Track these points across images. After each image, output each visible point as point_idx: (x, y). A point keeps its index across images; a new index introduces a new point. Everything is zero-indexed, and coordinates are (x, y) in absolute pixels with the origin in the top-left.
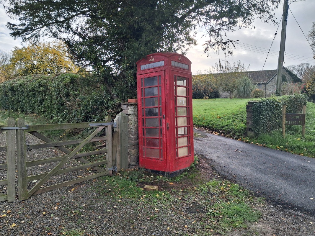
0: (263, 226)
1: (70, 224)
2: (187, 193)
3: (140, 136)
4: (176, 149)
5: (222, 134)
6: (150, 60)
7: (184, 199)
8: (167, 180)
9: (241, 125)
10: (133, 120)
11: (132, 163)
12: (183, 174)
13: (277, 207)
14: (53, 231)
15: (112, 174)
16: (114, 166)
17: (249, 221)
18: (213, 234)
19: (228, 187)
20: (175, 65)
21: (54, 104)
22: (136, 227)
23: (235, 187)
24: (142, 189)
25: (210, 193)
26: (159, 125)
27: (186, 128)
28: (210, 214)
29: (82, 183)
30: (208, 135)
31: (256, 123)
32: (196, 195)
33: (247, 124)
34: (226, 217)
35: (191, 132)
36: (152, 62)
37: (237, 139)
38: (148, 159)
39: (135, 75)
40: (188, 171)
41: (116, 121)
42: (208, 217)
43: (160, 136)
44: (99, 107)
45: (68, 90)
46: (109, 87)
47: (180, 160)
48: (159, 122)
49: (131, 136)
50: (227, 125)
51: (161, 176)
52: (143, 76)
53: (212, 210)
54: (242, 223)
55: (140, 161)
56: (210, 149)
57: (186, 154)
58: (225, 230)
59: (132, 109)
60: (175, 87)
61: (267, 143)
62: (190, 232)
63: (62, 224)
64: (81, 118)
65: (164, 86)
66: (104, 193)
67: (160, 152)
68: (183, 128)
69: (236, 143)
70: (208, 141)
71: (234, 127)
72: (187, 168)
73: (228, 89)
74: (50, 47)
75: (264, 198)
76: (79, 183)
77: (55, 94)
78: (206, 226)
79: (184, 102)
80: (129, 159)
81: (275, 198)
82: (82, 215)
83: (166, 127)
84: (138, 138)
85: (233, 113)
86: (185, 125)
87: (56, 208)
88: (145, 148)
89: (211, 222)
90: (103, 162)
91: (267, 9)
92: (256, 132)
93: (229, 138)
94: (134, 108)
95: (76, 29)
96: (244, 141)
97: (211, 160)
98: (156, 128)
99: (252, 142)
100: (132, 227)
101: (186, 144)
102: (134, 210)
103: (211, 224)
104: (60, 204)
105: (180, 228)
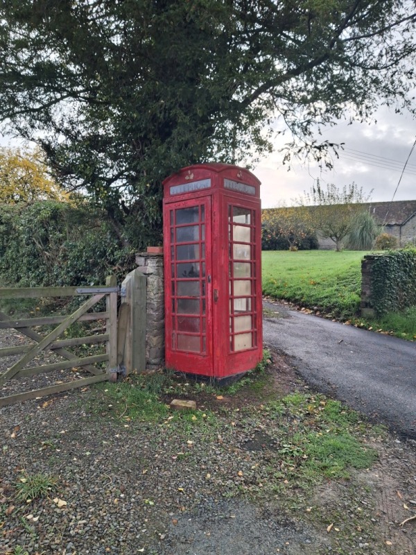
0: (380, 477)
1: (35, 464)
2: (246, 415)
3: (167, 312)
4: (231, 338)
5: (318, 313)
6: (187, 178)
7: (240, 426)
8: (213, 390)
9: (350, 297)
10: (155, 283)
11: (153, 361)
12: (243, 382)
13: (408, 442)
14: (5, 476)
15: (117, 378)
16: (122, 364)
17: (355, 467)
18: (289, 488)
19: (321, 405)
20: (231, 187)
21: (23, 255)
22: (152, 473)
23: (334, 406)
24: (168, 406)
25: (289, 415)
26: (200, 293)
27: (250, 299)
28: (286, 453)
29: (62, 394)
30: (291, 314)
31: (378, 293)
32: (263, 419)
33: (362, 294)
34: (313, 458)
35: (258, 307)
36: (190, 181)
37: (344, 321)
38: (180, 354)
39: (160, 204)
40: (251, 377)
41: (125, 286)
42: (281, 458)
43: (202, 313)
44: (99, 261)
45: (46, 230)
46: (117, 225)
47: (237, 357)
48: (200, 289)
49: (151, 312)
50: (326, 297)
51: (203, 384)
52: (173, 206)
53: (289, 446)
54: (342, 470)
55: (168, 356)
56: (293, 338)
57: (249, 346)
58: (310, 481)
59: (155, 265)
60: (229, 226)
61: (396, 330)
62: (246, 483)
63: (21, 463)
64: (68, 280)
65: (210, 224)
66: (100, 412)
67: (202, 342)
68: (244, 300)
69: (341, 328)
70: (291, 325)
71: (340, 300)
72: (250, 371)
73: (332, 233)
74: (20, 156)
75: (385, 427)
76: (57, 393)
77: (24, 237)
78: (276, 474)
79: (246, 253)
80: (148, 353)
81: (405, 428)
82: (58, 448)
83: (212, 297)
84: (164, 317)
85: (338, 275)
86: (248, 294)
87: (13, 435)
88: (175, 334)
89: (286, 466)
90: (101, 358)
91: (401, 89)
92: (377, 310)
93: (330, 319)
94: (157, 262)
95: (61, 122)
96: (356, 325)
97: (294, 357)
98: (195, 299)
99: (371, 328)
100: (144, 472)
101: (248, 328)
102: (150, 442)
103: (286, 470)
104: (21, 428)
105: (230, 477)
